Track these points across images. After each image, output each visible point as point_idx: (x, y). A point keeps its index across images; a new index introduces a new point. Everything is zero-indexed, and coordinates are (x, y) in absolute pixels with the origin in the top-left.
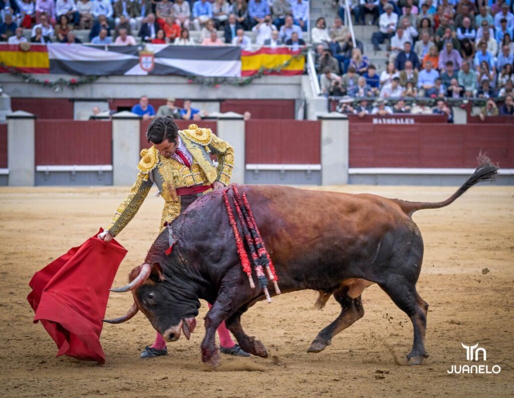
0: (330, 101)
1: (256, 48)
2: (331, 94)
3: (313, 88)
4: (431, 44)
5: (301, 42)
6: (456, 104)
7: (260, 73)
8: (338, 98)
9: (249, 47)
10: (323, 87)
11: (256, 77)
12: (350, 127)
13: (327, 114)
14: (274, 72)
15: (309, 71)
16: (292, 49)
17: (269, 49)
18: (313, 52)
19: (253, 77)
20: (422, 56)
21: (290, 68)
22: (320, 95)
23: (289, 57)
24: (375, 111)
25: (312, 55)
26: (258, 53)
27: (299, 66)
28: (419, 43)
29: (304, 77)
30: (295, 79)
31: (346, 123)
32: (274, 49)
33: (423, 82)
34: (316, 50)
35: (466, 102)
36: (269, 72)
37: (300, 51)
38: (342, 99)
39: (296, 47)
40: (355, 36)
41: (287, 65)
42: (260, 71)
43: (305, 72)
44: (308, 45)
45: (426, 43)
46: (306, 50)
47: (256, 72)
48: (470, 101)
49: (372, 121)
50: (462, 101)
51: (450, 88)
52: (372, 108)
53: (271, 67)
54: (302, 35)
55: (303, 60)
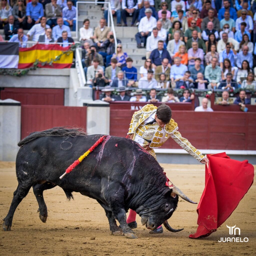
0: (94, 90)
1: (32, 44)
2: (95, 85)
3: (80, 80)
4: (182, 43)
5: (70, 40)
6: (202, 94)
7: (35, 66)
8: (100, 88)
9: (25, 44)
10: (89, 78)
11: (31, 69)
12: (111, 113)
13: (91, 102)
14: (46, 65)
15: (77, 64)
16: (62, 45)
17: (44, 45)
18: (81, 49)
19: (29, 69)
20: (173, 53)
21: (60, 62)
22: (86, 85)
23: (60, 52)
24: (133, 99)
25: (79, 51)
26: (33, 48)
27: (69, 61)
28: (172, 42)
29: (72, 70)
30: (65, 71)
31: (108, 109)
32: (47, 45)
33: (175, 75)
34: (83, 47)
35: (210, 93)
36: (43, 64)
37: (69, 47)
38: (104, 89)
39: (66, 44)
40: (116, 35)
41: (58, 59)
42: (35, 64)
43: (73, 66)
44: (76, 42)
45: (177, 41)
46: (75, 47)
47: (31, 64)
48: (214, 92)
49: (130, 108)
50: (207, 92)
51: (196, 81)
52: (131, 97)
53: (44, 60)
54: (70, 34)
55: (71, 55)
